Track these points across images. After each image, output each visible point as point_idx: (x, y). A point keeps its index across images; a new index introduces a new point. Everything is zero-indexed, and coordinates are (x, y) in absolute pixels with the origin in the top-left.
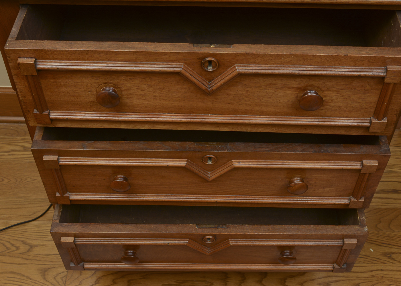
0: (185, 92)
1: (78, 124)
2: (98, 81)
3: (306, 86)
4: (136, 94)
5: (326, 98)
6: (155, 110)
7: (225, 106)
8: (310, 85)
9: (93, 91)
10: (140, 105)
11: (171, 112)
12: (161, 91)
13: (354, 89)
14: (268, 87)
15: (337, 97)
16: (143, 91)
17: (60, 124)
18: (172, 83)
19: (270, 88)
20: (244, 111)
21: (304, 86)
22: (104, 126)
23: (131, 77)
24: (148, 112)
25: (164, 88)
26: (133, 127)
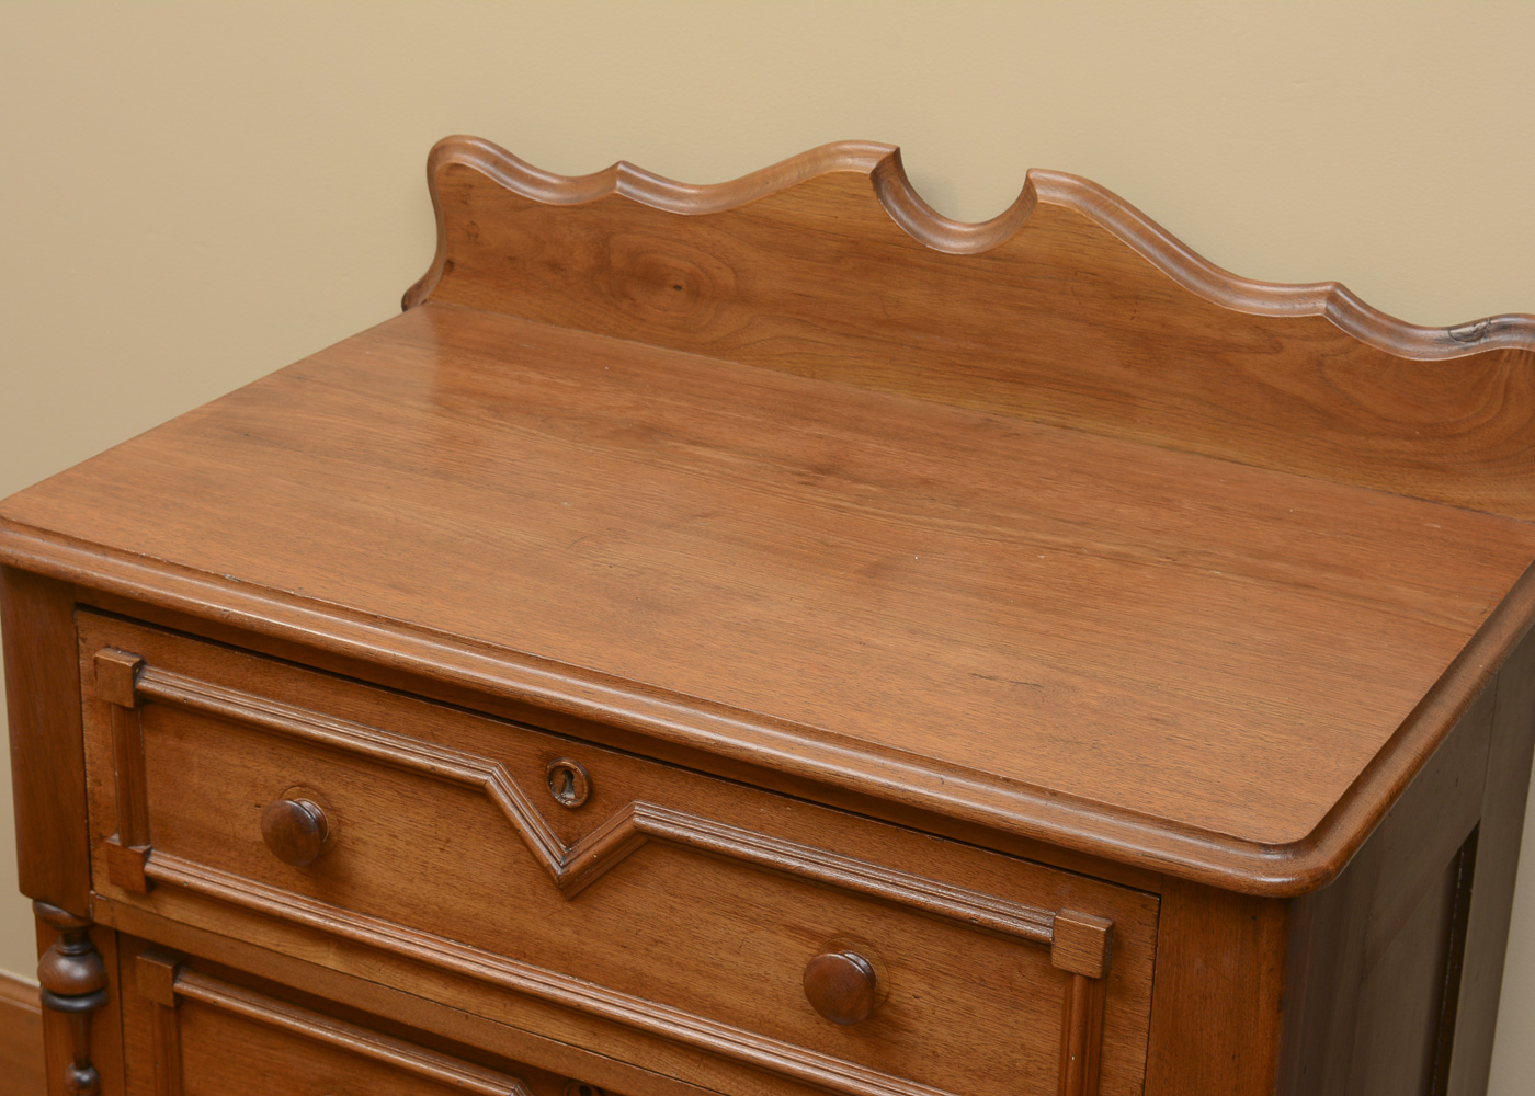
1: (218, 920)
2: (284, 773)
3: (836, 932)
4: (376, 845)
5: (901, 996)
7: (612, 955)
8: (848, 931)
10: (385, 890)
12: (442, 850)
13: (978, 981)
14: (728, 907)
15: (933, 1000)
16: (395, 837)
18: (469, 828)
19: (735, 913)
21: (830, 930)
23: (366, 779)
25: (448, 841)
26: (360, 972)
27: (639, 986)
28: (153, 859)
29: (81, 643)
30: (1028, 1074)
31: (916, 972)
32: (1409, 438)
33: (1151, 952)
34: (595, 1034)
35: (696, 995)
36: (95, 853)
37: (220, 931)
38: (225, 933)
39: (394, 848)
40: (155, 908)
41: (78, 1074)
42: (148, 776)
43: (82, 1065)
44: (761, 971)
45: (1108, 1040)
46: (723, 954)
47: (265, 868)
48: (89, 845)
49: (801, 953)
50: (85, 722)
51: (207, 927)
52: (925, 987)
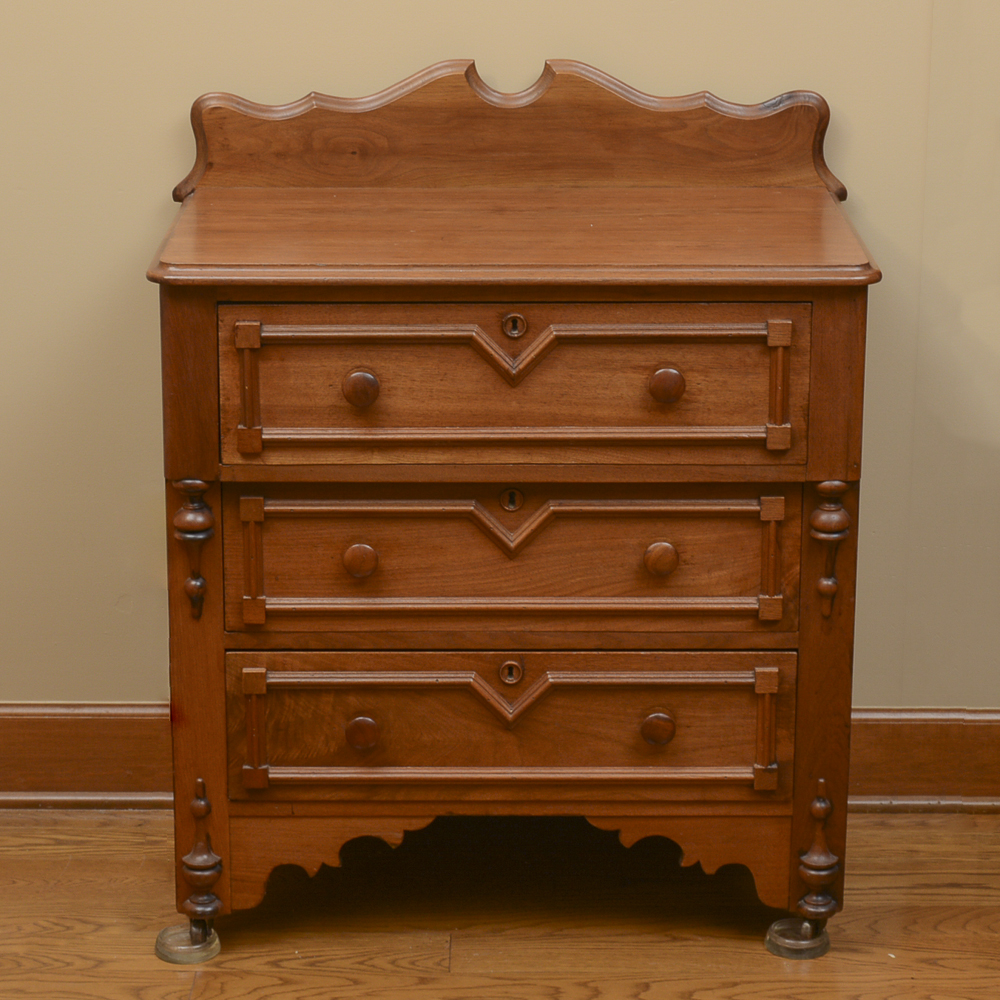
27: (554, 421)
29: (220, 323)
30: (755, 405)
31: (698, 371)
32: (752, 158)
33: (809, 330)
36: (224, 439)
41: (193, 583)
42: (261, 387)
43: (196, 577)
44: (619, 394)
45: (792, 377)
46: (598, 391)
49: (639, 379)
50: (221, 367)
51: (296, 463)
52: (703, 378)
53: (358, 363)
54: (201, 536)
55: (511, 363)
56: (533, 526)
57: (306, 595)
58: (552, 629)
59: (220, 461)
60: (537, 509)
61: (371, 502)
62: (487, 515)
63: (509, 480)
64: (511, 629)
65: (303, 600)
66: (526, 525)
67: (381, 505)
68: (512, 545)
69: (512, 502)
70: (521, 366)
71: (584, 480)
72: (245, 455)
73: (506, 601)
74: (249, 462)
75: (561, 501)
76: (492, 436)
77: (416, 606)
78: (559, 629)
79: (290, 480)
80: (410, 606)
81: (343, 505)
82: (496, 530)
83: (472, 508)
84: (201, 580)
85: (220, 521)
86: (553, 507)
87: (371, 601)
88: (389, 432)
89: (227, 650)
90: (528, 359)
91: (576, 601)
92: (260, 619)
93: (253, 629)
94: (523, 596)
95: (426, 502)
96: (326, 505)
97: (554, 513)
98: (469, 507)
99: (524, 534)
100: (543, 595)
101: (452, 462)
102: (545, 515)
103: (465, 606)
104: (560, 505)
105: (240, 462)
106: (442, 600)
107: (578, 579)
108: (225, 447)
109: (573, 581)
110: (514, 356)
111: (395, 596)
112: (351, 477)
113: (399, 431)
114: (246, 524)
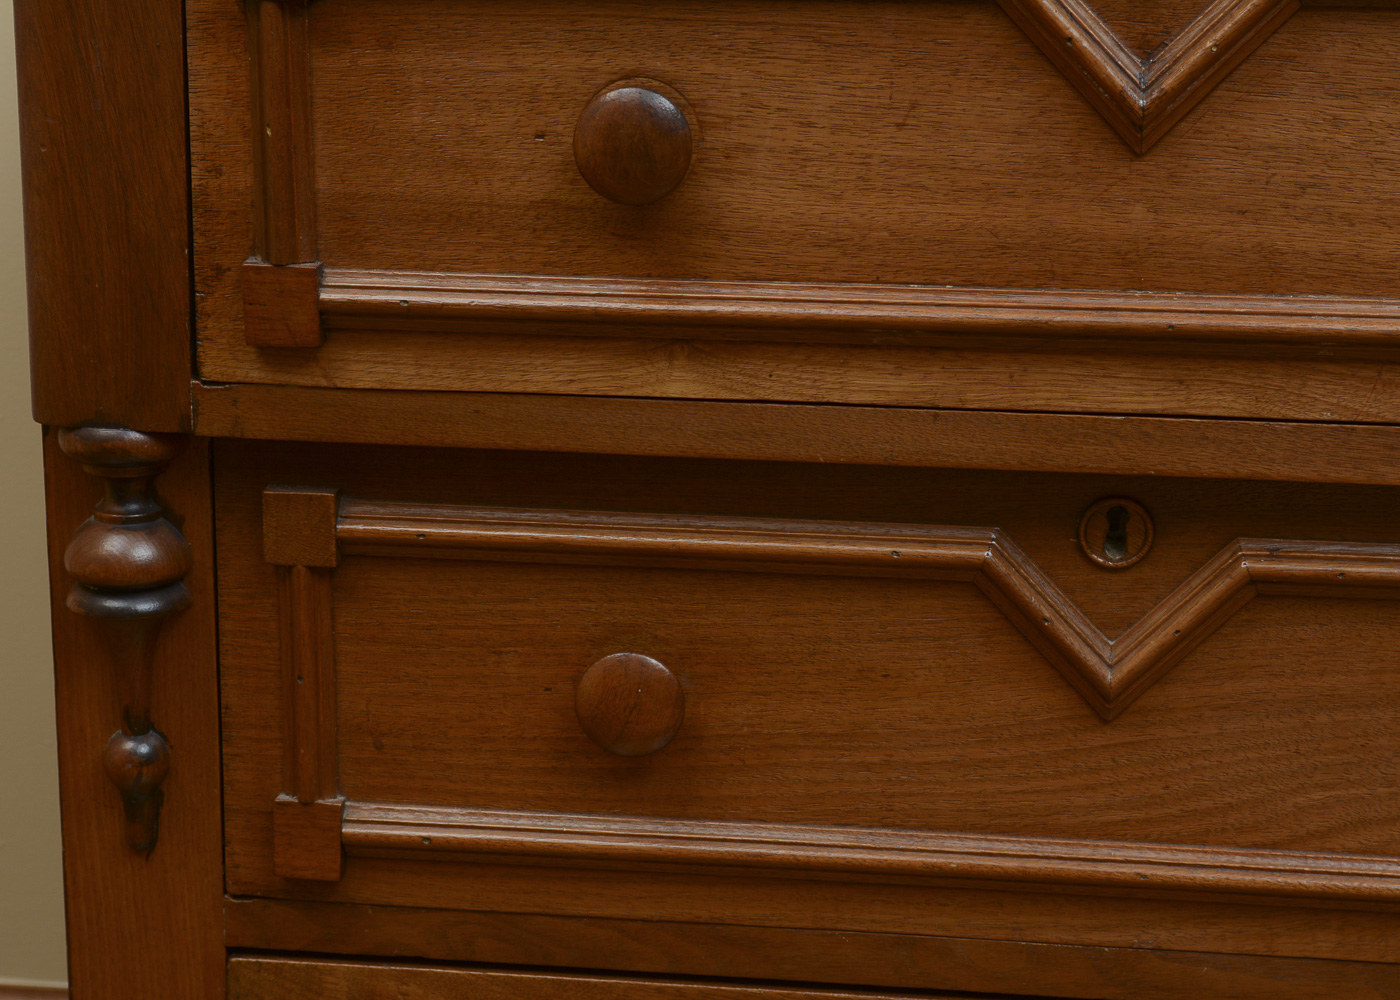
0: (1020, 134)
1: (452, 366)
4: (771, 150)
6: (855, 262)
7: (1220, 233)
9: (560, 128)
11: (938, 278)
12: (901, 126)
16: (810, 125)
17: (360, 367)
18: (955, 73)
20: (1321, 265)
22: (581, 381)
24: (821, 276)
25: (914, 106)
26: (731, 390)
28: (329, 281)
34: (1181, 382)
35: (1373, 263)
37: (457, 386)
38: (466, 387)
39: (809, 145)
40: (325, 377)
41: (129, 745)
43: (137, 728)
47: (550, 247)
48: (193, 292)
53: (629, 63)
54: (145, 606)
55: (1133, 71)
56: (1183, 620)
57: (465, 800)
58: (1229, 946)
59: (196, 372)
60: (1196, 567)
61: (670, 520)
62: (1036, 578)
63: (1110, 466)
64: (1095, 937)
65: (457, 815)
66: (1160, 615)
67: (698, 532)
68: (1109, 677)
69: (1117, 539)
70: (1169, 82)
71: (1360, 477)
72: (272, 353)
73: (1084, 853)
74: (283, 378)
75: (1276, 544)
76: (1059, 317)
77: (800, 853)
78: (1248, 948)
79: (412, 440)
80: (782, 851)
81: (580, 528)
82: (1061, 629)
83: (988, 554)
84: (154, 739)
85: (209, 563)
86: (1253, 560)
87: (662, 828)
88: (725, 292)
89: (233, 951)
90: (1196, 56)
91: (1310, 864)
92: (324, 865)
93: (306, 894)
94: (1137, 839)
95: (845, 528)
96: (529, 526)
97: (1254, 580)
98: (978, 548)
99: (1152, 645)
100: (1200, 839)
101: (926, 399)
102: (1220, 587)
103: (955, 862)
104: (1273, 556)
105: (255, 374)
106: (883, 837)
107: (1318, 795)
108: (208, 327)
109: (1300, 800)
110: (1146, 49)
111: (737, 819)
112: (599, 436)
113: (758, 293)
114: (284, 571)
